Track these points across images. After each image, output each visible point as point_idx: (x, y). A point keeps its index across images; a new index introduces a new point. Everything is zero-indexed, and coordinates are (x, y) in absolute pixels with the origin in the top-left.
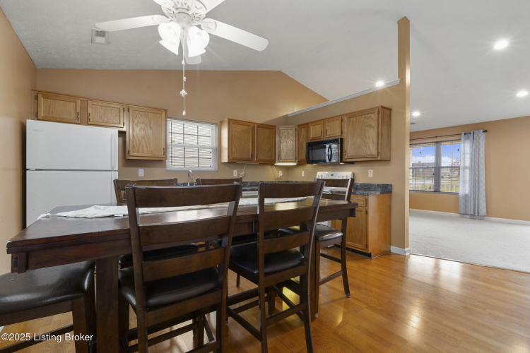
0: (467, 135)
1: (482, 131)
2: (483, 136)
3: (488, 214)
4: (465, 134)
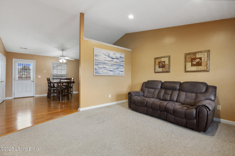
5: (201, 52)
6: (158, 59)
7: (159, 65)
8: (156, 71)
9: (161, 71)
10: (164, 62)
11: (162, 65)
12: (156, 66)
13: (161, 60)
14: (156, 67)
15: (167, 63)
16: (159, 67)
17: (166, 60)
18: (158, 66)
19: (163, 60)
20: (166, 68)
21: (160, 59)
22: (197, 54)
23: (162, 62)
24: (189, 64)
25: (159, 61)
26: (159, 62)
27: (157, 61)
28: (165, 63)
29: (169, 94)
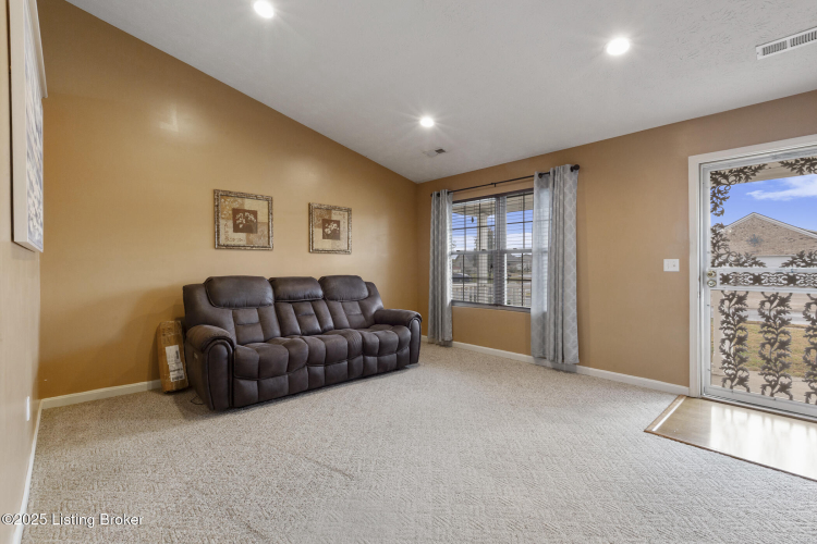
0: (544, 179)
1: (568, 166)
2: (570, 180)
3: (583, 358)
4: (541, 175)
5: (340, 209)
6: (232, 199)
7: (235, 221)
8: (222, 241)
9: (242, 243)
10: (255, 213)
11: (245, 223)
12: (222, 222)
13: (243, 204)
14: (221, 227)
15: (262, 217)
16: (236, 229)
17: (261, 207)
18: (230, 223)
19: (249, 204)
20: (259, 233)
21: (239, 200)
22: (333, 212)
23: (244, 211)
24: (318, 232)
25: (236, 205)
26: (236, 212)
27: (228, 205)
28: (256, 217)
29: (311, 315)
